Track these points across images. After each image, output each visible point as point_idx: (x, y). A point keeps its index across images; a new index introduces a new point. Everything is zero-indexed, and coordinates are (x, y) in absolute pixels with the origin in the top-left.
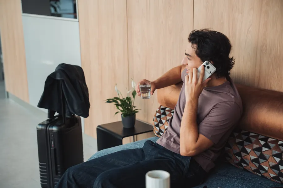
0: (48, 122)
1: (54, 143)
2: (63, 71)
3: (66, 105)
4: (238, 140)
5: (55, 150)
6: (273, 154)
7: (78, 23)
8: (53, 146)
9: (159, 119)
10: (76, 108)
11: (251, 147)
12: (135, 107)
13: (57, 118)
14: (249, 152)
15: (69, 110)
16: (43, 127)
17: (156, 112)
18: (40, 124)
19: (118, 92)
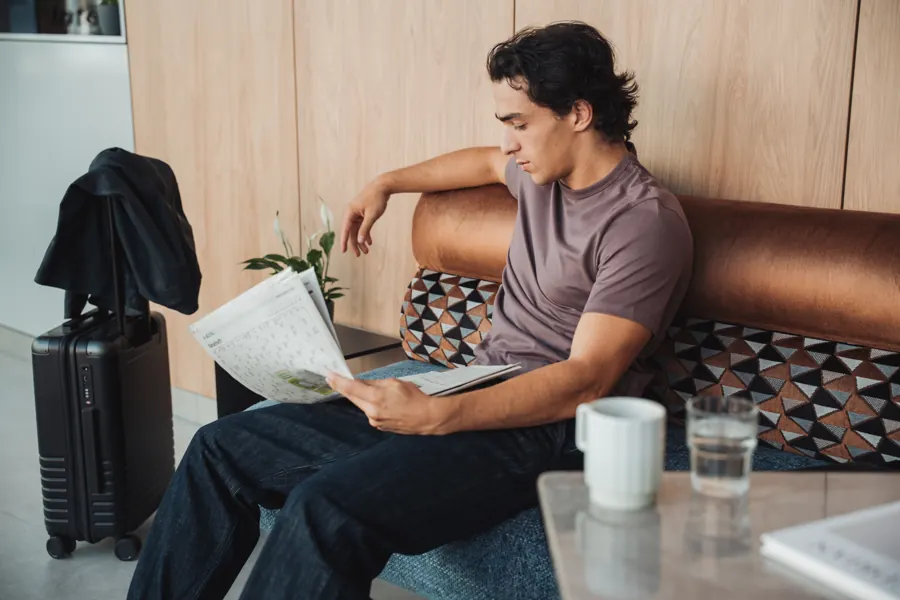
0: (69, 330)
1: (92, 393)
2: (117, 170)
3: (127, 277)
4: (681, 347)
5: (95, 413)
6: (793, 375)
7: (125, 47)
8: (88, 403)
9: (423, 307)
10: (159, 284)
11: (723, 360)
12: (332, 280)
13: (91, 319)
14: (718, 377)
15: (136, 288)
16: (55, 347)
17: (410, 287)
18: (41, 339)
19: (282, 234)
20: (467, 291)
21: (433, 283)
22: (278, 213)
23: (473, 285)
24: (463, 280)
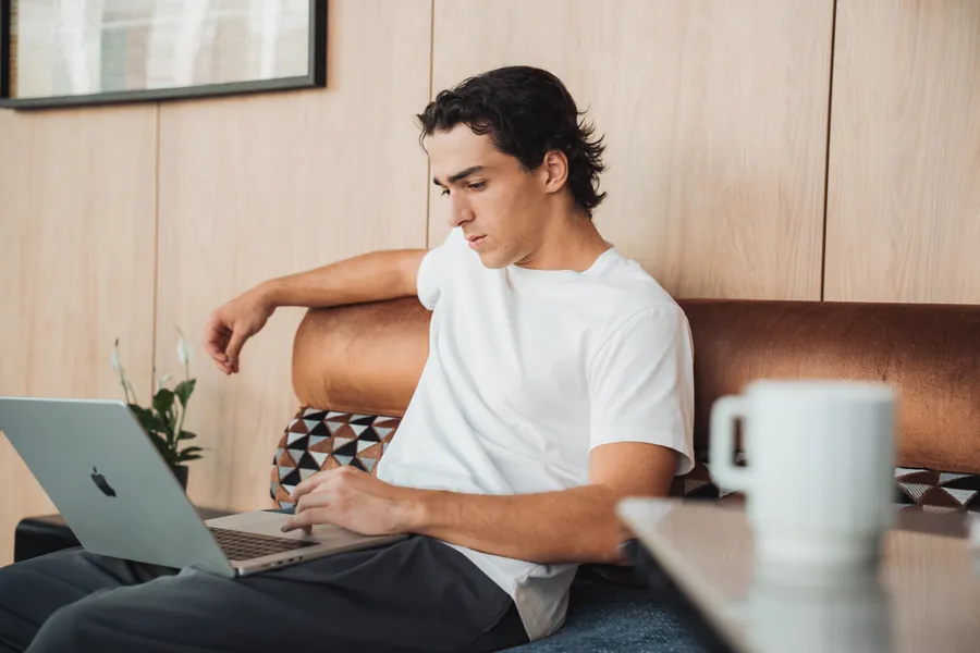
9: (301, 453)
12: (187, 436)
17: (287, 430)
19: (122, 372)
20: (358, 430)
21: (317, 423)
22: (117, 342)
23: (368, 421)
24: (355, 417)
